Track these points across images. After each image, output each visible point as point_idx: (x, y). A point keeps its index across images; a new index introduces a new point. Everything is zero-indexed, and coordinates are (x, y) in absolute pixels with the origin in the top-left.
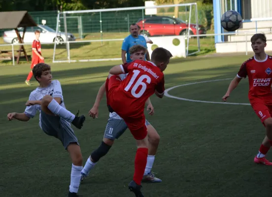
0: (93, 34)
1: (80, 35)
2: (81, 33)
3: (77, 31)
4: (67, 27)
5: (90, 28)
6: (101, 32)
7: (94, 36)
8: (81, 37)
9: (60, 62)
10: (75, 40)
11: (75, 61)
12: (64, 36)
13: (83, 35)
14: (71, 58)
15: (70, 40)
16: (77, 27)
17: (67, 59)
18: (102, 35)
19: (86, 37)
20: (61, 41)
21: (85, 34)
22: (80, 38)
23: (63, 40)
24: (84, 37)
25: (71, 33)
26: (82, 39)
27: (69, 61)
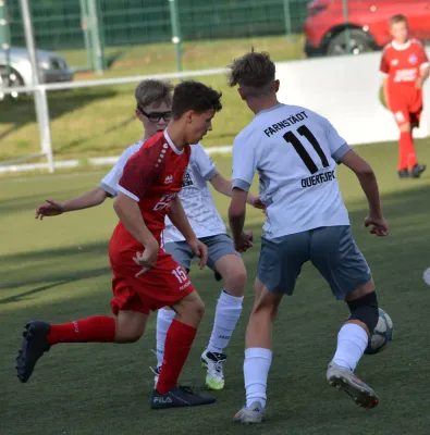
0: (139, 50)
1: (92, 56)
2: (96, 50)
3: (76, 39)
4: (35, 26)
5: (123, 26)
6: (176, 40)
7: (148, 60)
8: (98, 64)
9: (14, 168)
10: (69, 78)
11: (72, 164)
12: (24, 65)
13: (102, 58)
14: (55, 153)
15: (49, 78)
16: (78, 22)
17: (38, 159)
18: (181, 52)
19: (117, 65)
20: (11, 84)
21: (110, 51)
22: (92, 70)
23: (21, 81)
24: (108, 64)
25: (51, 49)
26: (100, 72)
27: (50, 165)
